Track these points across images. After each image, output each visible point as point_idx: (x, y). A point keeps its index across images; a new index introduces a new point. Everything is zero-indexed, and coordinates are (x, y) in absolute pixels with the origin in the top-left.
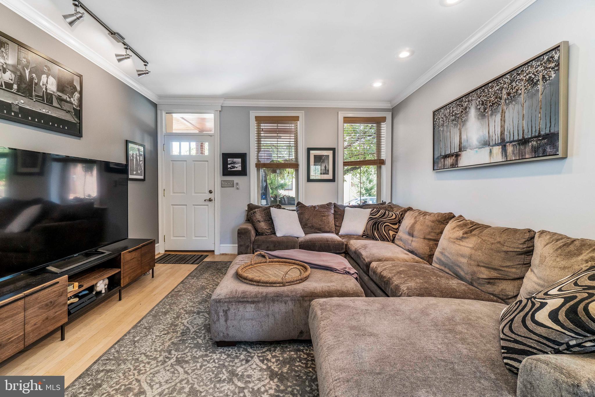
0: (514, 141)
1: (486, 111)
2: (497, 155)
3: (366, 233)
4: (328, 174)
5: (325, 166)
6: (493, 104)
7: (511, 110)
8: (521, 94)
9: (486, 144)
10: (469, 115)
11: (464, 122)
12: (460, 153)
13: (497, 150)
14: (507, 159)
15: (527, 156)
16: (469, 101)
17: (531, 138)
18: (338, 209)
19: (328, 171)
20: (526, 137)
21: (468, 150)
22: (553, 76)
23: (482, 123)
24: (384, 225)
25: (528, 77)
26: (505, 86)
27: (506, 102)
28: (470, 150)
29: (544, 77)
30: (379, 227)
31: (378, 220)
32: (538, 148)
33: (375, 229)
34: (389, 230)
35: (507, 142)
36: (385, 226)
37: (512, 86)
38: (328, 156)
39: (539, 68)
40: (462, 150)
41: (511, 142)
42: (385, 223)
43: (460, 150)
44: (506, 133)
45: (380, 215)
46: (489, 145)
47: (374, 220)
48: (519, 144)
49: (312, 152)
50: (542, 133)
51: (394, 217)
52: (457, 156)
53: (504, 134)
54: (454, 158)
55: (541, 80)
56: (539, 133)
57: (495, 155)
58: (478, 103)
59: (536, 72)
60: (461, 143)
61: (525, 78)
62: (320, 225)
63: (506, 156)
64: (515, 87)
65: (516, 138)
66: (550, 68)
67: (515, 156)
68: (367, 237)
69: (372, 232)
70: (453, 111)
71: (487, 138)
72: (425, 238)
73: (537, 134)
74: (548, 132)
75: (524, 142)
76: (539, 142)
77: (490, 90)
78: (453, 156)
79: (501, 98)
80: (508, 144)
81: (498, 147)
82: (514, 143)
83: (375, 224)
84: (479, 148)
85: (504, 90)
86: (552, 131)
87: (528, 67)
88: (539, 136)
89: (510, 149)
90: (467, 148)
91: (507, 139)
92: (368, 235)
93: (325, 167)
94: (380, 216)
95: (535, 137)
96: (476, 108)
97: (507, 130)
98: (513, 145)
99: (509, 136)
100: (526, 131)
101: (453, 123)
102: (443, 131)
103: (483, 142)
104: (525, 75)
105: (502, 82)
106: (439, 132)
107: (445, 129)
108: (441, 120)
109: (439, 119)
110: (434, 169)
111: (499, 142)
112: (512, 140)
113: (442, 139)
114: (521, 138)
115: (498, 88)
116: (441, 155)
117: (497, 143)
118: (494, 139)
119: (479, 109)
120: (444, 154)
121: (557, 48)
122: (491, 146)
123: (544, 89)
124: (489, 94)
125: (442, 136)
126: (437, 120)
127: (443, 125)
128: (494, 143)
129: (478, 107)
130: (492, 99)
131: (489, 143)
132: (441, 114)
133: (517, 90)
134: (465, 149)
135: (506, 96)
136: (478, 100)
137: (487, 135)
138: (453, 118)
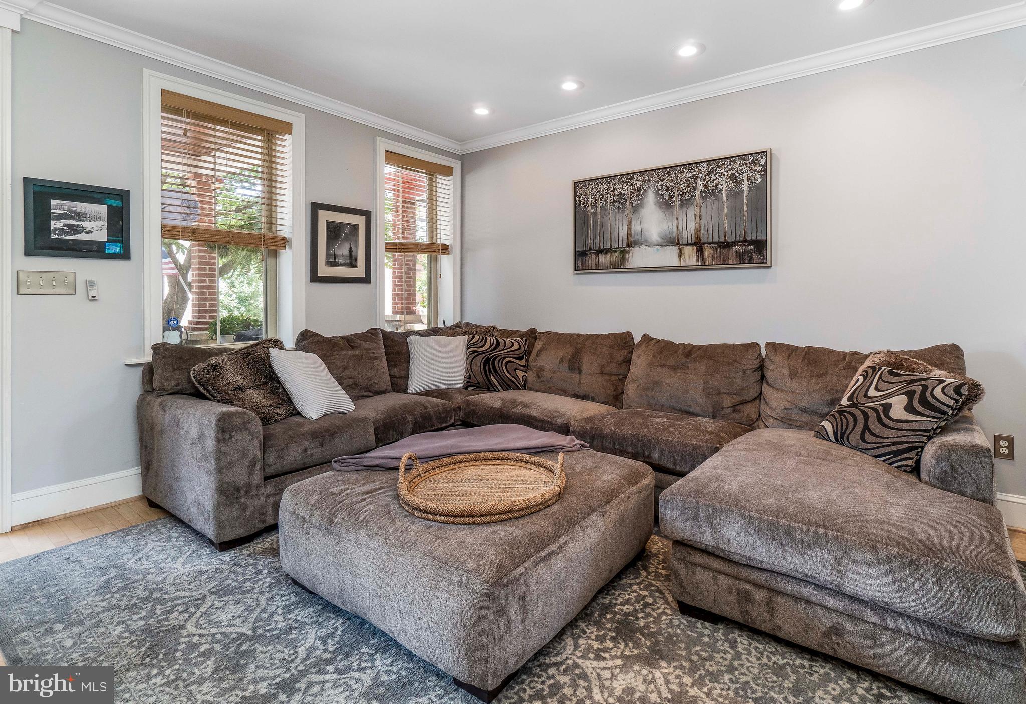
0: (713, 243)
1: (673, 200)
2: (691, 257)
3: (474, 381)
4: (356, 266)
5: (351, 248)
6: (683, 193)
7: (709, 207)
8: (722, 190)
9: (673, 241)
10: (645, 200)
11: (636, 209)
13: (690, 251)
14: (704, 262)
15: (730, 261)
16: (644, 181)
17: (735, 242)
18: (393, 340)
19: (356, 259)
20: (729, 240)
21: (644, 247)
22: (760, 180)
23: (667, 213)
24: (505, 362)
25: (730, 173)
26: (701, 175)
27: (702, 195)
28: (646, 247)
29: (749, 178)
30: (497, 367)
31: (490, 354)
32: (744, 253)
33: (490, 371)
34: (515, 369)
35: (705, 243)
36: (506, 364)
37: (711, 178)
38: (355, 228)
39: (743, 167)
40: (633, 245)
41: (710, 243)
42: (504, 358)
43: (629, 245)
44: (702, 232)
45: (491, 346)
46: (678, 244)
47: (484, 355)
48: (720, 247)
49: (321, 213)
50: (749, 238)
51: (516, 346)
52: (624, 253)
53: (700, 232)
54: (617, 254)
55: (746, 181)
56: (745, 237)
57: (687, 257)
58: (660, 187)
59: (741, 170)
60: (631, 236)
61: (726, 174)
62: (369, 379)
63: (703, 259)
64: (714, 181)
65: (716, 239)
66: (756, 171)
67: (715, 259)
68: (477, 387)
69: (485, 377)
70: (615, 189)
71: (675, 235)
72: (602, 373)
73: (742, 239)
74: (754, 238)
75: (727, 245)
76: (744, 247)
77: (680, 175)
78: (615, 251)
79: (695, 189)
81: (691, 247)
82: (714, 245)
83: (487, 361)
84: (662, 245)
85: (699, 180)
86: (759, 238)
87: (731, 162)
88: (744, 241)
89: (708, 251)
90: (642, 244)
91: (704, 240)
92: (479, 383)
93: (351, 251)
94: (492, 348)
95: (740, 241)
96: (657, 192)
97: (705, 227)
99: (706, 234)
100: (729, 233)
101: (614, 206)
102: (595, 214)
103: (668, 238)
104: (727, 169)
105: (697, 170)
106: (586, 215)
107: (599, 211)
108: (589, 197)
109: (586, 195)
110: (576, 268)
111: (693, 241)
112: (710, 240)
113: (593, 225)
114: (722, 240)
115: (690, 175)
116: (590, 249)
117: (689, 242)
118: (685, 237)
119: (662, 195)
120: (597, 248)
121: (764, 153)
122: (681, 245)
123: (750, 191)
124: (677, 180)
125: (593, 222)
126: (581, 195)
127: (594, 206)
128: (685, 242)
129: (660, 192)
130: (682, 186)
131: (678, 240)
132: (590, 188)
133: (717, 185)
134: (637, 243)
135: (701, 188)
136: (660, 183)
137: (675, 230)
138: (616, 198)
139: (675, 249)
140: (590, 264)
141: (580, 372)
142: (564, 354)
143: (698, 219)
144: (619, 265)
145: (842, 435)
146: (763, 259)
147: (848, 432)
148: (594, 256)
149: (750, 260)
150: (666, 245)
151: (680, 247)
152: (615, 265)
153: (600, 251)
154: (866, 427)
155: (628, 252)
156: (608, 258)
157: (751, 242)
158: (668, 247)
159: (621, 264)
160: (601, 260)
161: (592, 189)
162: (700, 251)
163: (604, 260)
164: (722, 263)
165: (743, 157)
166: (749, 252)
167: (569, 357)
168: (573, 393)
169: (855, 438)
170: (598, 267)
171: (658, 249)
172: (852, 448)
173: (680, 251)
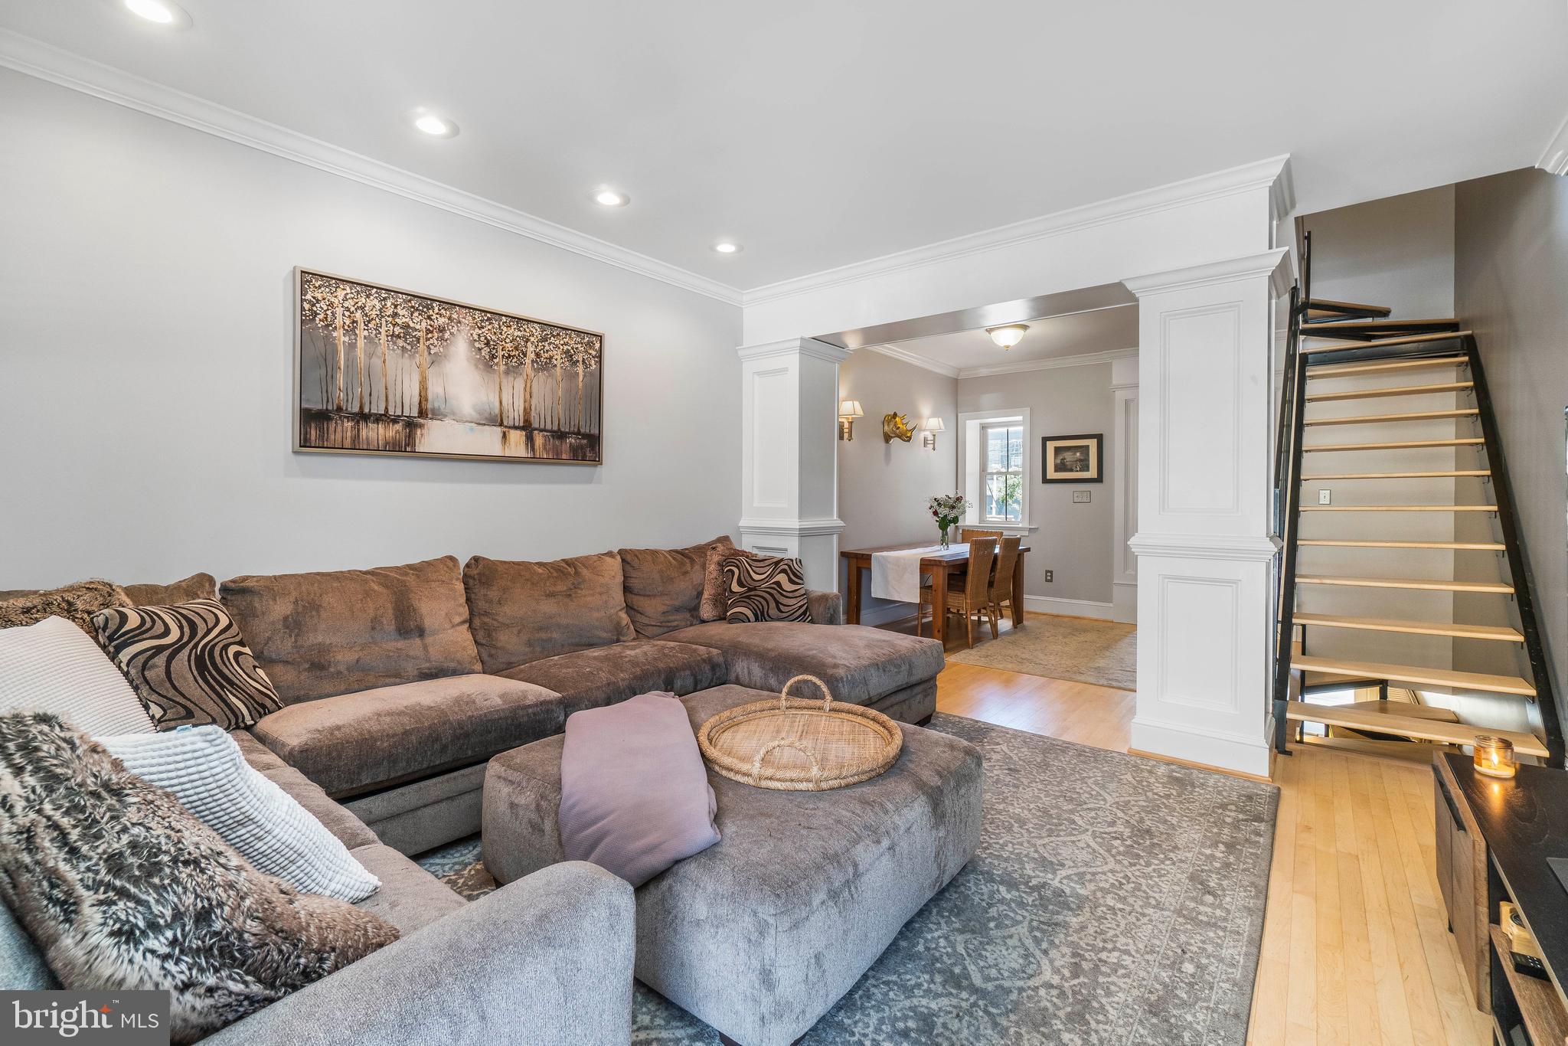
0: (545, 430)
1: (496, 361)
2: (517, 445)
6: (510, 356)
7: (542, 383)
8: (555, 366)
9: (497, 420)
10: (452, 349)
11: (435, 360)
12: (421, 421)
13: (517, 437)
14: (534, 454)
15: (564, 456)
16: (450, 318)
17: (569, 433)
20: (563, 430)
21: (448, 421)
22: (594, 366)
23: (486, 378)
25: (565, 348)
26: (532, 339)
27: (533, 366)
28: (451, 422)
29: (583, 361)
32: (578, 448)
35: (536, 429)
37: (544, 346)
39: (579, 346)
40: (430, 416)
41: (541, 431)
43: (422, 413)
44: (533, 414)
46: (501, 424)
48: (553, 436)
50: (582, 431)
52: (411, 425)
53: (529, 413)
54: (399, 427)
55: (581, 362)
56: (579, 429)
57: (512, 444)
58: (476, 337)
59: (577, 348)
60: (427, 400)
61: (561, 347)
63: (533, 449)
64: (547, 351)
65: (549, 427)
66: (590, 354)
67: (548, 453)
70: (395, 315)
71: (497, 411)
73: (576, 430)
74: (589, 431)
75: (560, 435)
76: (578, 441)
77: (505, 329)
78: (395, 421)
79: (525, 355)
80: (536, 432)
81: (518, 432)
82: (545, 434)
84: (479, 424)
85: (529, 343)
86: (592, 432)
87: (566, 334)
88: (578, 433)
89: (539, 439)
90: (445, 416)
91: (535, 425)
95: (573, 433)
96: (471, 343)
97: (536, 409)
98: (544, 436)
99: (537, 420)
100: (562, 421)
101: (395, 343)
102: (352, 346)
103: (487, 415)
104: (562, 342)
105: (527, 330)
106: (330, 344)
107: (361, 343)
108: (339, 311)
109: (331, 304)
110: (305, 443)
111: (521, 424)
112: (542, 427)
113: (347, 367)
114: (555, 428)
115: (519, 334)
116: (339, 409)
117: (517, 424)
118: (511, 417)
119: (480, 349)
120: (356, 409)
121: (600, 337)
122: (506, 427)
123: (584, 376)
124: (501, 334)
125: (347, 360)
126: (318, 301)
127: (351, 330)
128: (511, 423)
129: (477, 345)
130: (507, 345)
131: (502, 420)
132: (341, 294)
133: (551, 358)
134: (437, 415)
135: (533, 356)
136: (477, 330)
137: (497, 404)
138: (397, 330)
139: (498, 430)
140: (339, 436)
141: (421, 632)
142: (376, 609)
143: (528, 396)
144: (403, 447)
145: (762, 613)
146: (595, 457)
147: (766, 610)
148: (348, 425)
149: (583, 457)
150: (484, 425)
151: (505, 429)
152: (394, 445)
153: (362, 417)
154: (777, 603)
155: (421, 426)
156: (381, 431)
157: (585, 436)
158: (486, 428)
159: (407, 445)
160: (364, 433)
161: (345, 299)
162: (530, 439)
163: (372, 435)
164: (556, 459)
165: (578, 332)
166: (582, 447)
167: (390, 611)
168: (416, 673)
169: (773, 612)
170: (356, 447)
171: (472, 429)
172: (773, 620)
173: (504, 436)
